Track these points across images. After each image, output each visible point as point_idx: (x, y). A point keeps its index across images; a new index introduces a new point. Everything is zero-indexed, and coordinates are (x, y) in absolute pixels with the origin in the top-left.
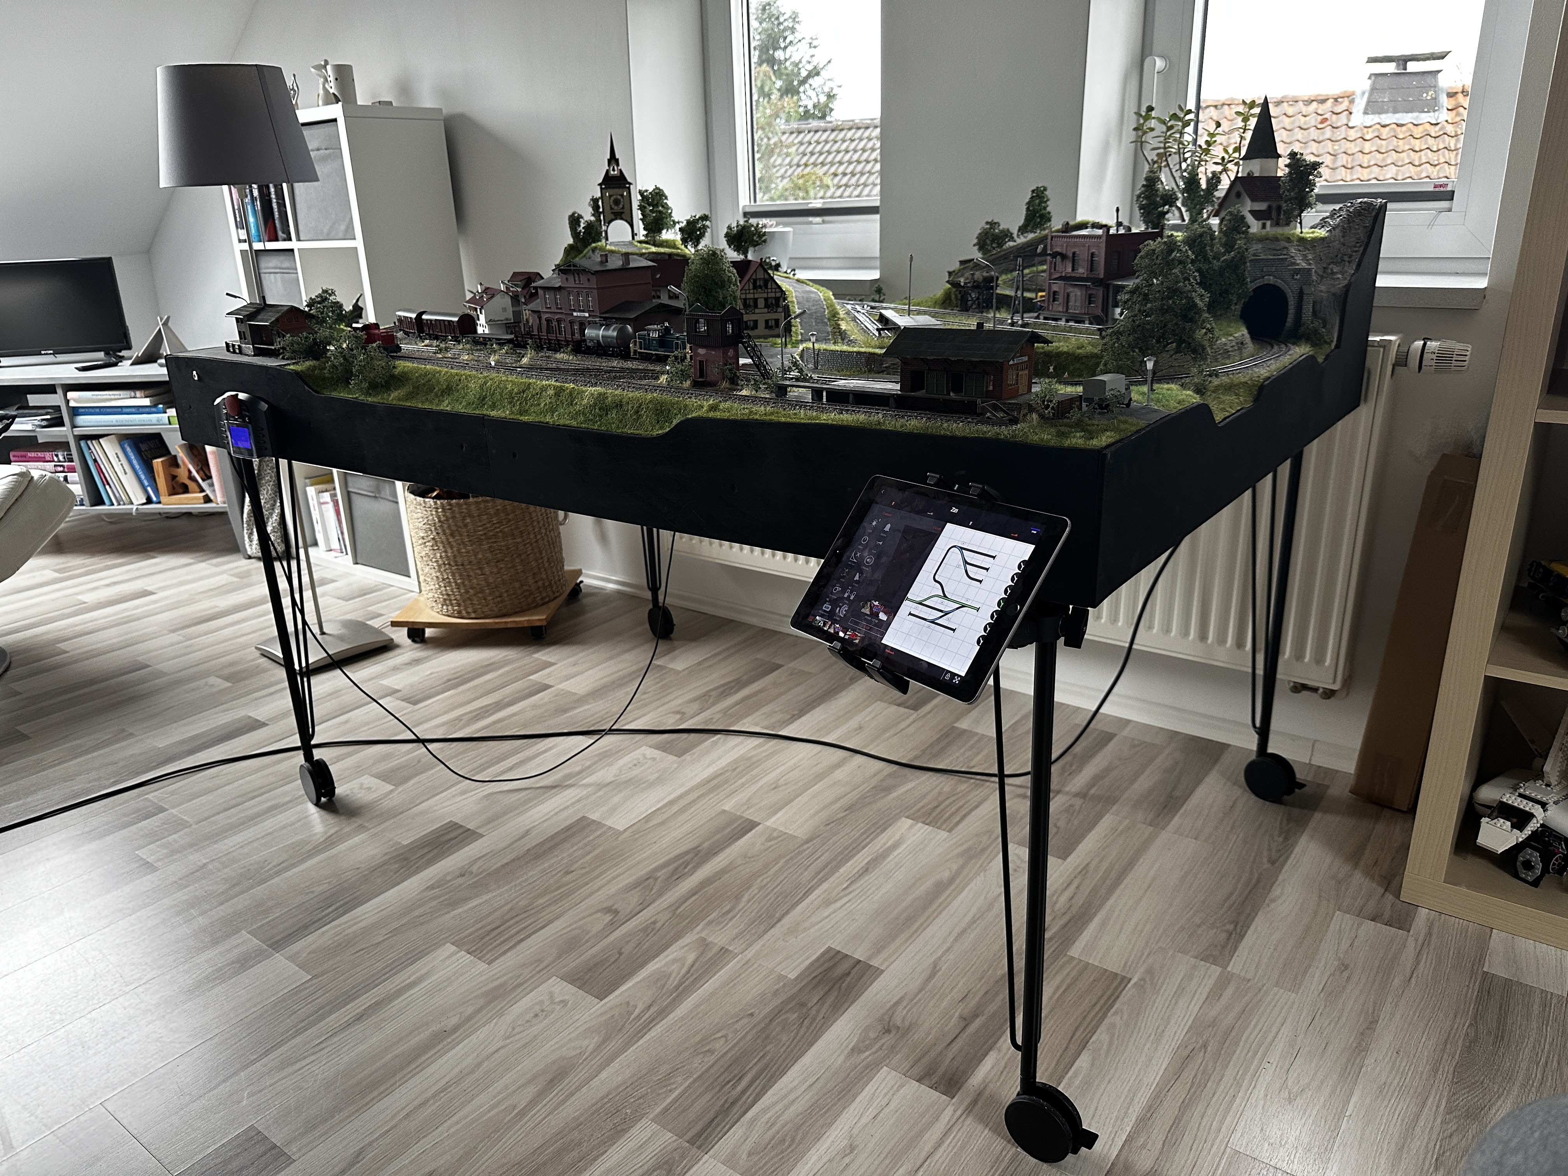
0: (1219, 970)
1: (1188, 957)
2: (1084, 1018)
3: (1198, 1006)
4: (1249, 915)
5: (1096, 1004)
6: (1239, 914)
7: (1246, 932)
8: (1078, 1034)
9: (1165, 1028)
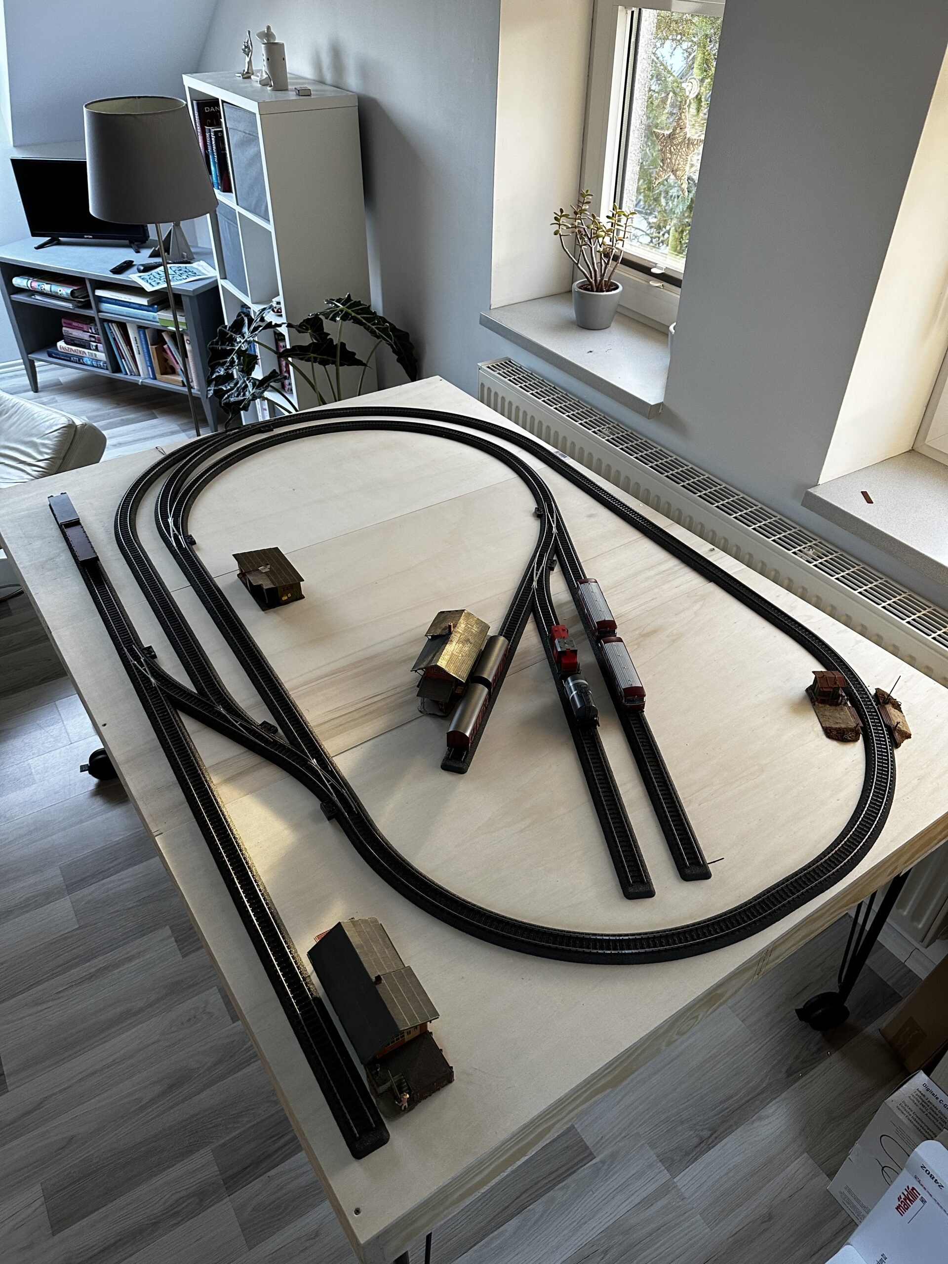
0: (668, 1176)
1: (652, 1153)
2: (536, 1184)
3: (628, 1208)
4: (730, 1127)
5: (555, 1172)
6: (723, 1122)
7: (716, 1144)
8: (523, 1197)
9: (590, 1219)
